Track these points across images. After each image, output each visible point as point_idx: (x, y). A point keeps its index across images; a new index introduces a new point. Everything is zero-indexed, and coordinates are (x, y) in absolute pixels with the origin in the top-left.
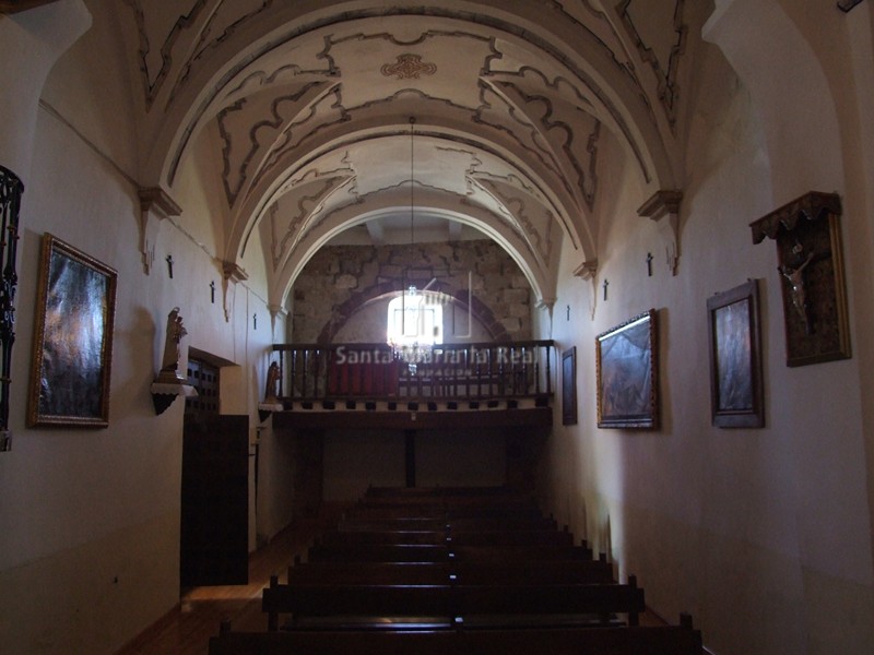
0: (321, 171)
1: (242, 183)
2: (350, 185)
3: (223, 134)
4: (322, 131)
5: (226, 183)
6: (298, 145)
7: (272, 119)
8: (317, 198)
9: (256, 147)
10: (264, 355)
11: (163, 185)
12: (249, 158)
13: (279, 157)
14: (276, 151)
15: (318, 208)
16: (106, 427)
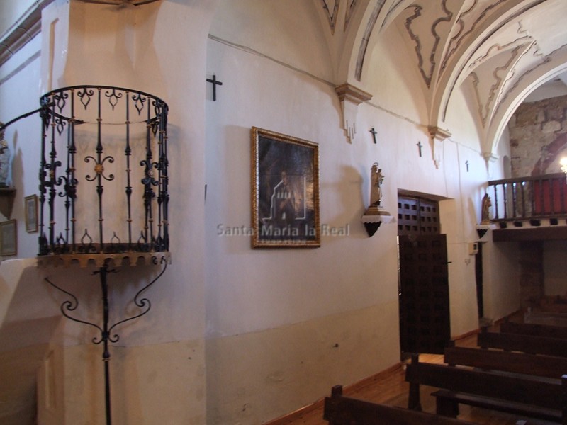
0: (501, 45)
1: (433, 69)
2: (534, 49)
3: (413, 37)
4: (490, 13)
5: (422, 71)
6: (472, 29)
7: (445, 15)
8: (506, 66)
9: (438, 39)
10: (479, 190)
11: (352, 81)
12: (434, 50)
13: (459, 42)
14: (454, 38)
15: (510, 74)
16: (319, 247)
